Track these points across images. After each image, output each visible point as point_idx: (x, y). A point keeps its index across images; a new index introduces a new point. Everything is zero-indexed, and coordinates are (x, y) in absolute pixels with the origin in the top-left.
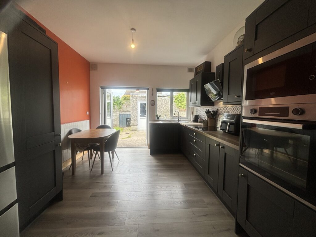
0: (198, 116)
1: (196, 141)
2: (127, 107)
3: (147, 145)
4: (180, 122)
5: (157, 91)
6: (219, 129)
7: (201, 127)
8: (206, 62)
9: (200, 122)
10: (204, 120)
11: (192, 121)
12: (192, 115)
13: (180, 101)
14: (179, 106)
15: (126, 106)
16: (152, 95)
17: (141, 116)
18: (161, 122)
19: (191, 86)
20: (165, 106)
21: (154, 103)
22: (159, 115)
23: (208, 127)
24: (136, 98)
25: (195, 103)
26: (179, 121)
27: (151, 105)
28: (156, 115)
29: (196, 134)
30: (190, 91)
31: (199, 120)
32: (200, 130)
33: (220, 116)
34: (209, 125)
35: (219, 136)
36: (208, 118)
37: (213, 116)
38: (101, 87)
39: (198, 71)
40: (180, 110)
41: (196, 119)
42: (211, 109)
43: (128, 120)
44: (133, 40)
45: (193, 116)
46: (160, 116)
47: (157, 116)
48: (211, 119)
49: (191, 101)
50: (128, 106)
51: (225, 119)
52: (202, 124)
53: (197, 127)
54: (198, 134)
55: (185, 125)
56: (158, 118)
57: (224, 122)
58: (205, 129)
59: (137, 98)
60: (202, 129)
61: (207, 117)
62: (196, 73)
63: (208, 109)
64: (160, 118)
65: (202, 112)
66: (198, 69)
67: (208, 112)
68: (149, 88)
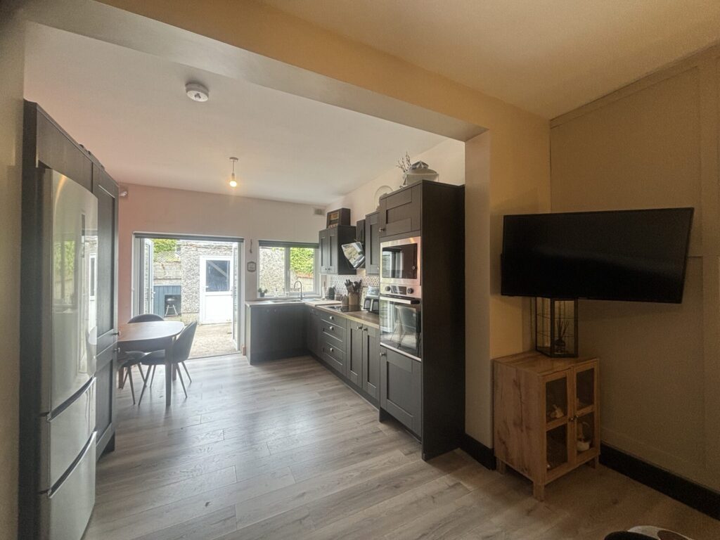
0: (334, 288)
1: (333, 329)
2: (164, 268)
3: (239, 349)
4: (303, 301)
5: (260, 245)
6: (362, 309)
7: (338, 307)
8: (343, 209)
9: (338, 299)
10: (343, 295)
11: (324, 297)
12: (323, 288)
13: (297, 258)
14: (296, 268)
15: (161, 267)
16: (251, 252)
17: (207, 290)
18: (270, 303)
19: (322, 240)
20: (266, 268)
21: (254, 266)
22: (263, 289)
23: (350, 307)
24: (197, 250)
25: (329, 269)
26: (302, 298)
27: (249, 271)
28: (258, 289)
29: (333, 318)
30: (320, 247)
31: (335, 296)
32: (338, 311)
33: (364, 289)
34: (350, 303)
35: (363, 317)
36: (349, 292)
37: (356, 289)
38: (135, 234)
39: (333, 219)
40: (298, 275)
41: (332, 293)
42: (353, 278)
43: (169, 300)
44: (233, 175)
45: (325, 289)
46: (266, 291)
47: (260, 290)
48: (353, 293)
49: (322, 265)
50: (166, 267)
51: (368, 295)
52: (341, 302)
53: (333, 308)
54: (335, 317)
55: (316, 305)
56: (262, 295)
57: (368, 299)
58: (346, 309)
59: (199, 249)
60: (341, 310)
61: (347, 291)
62: (330, 222)
63: (348, 279)
64: (266, 294)
65: (340, 282)
66: (332, 216)
67: (349, 284)
68: (243, 239)
